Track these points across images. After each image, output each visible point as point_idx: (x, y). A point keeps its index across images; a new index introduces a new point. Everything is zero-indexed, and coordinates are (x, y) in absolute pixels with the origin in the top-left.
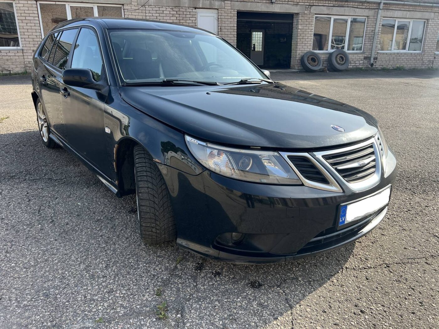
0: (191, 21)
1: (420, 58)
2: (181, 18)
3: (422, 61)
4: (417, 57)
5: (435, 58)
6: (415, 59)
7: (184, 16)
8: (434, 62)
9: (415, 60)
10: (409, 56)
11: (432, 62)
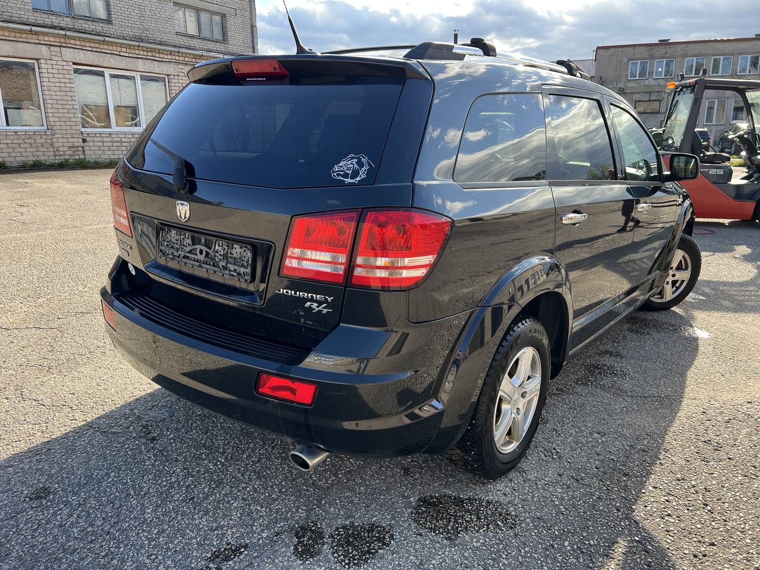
1: (43, 141)
3: (53, 148)
4: (35, 139)
5: (84, 141)
6: (31, 144)
8: (86, 148)
9: (32, 147)
10: (12, 137)
11: (80, 149)
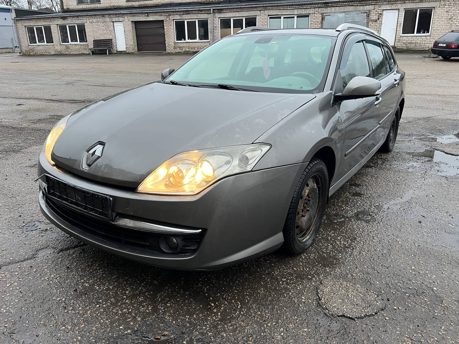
0: (111, 29)
2: (107, 27)
7: (108, 26)
